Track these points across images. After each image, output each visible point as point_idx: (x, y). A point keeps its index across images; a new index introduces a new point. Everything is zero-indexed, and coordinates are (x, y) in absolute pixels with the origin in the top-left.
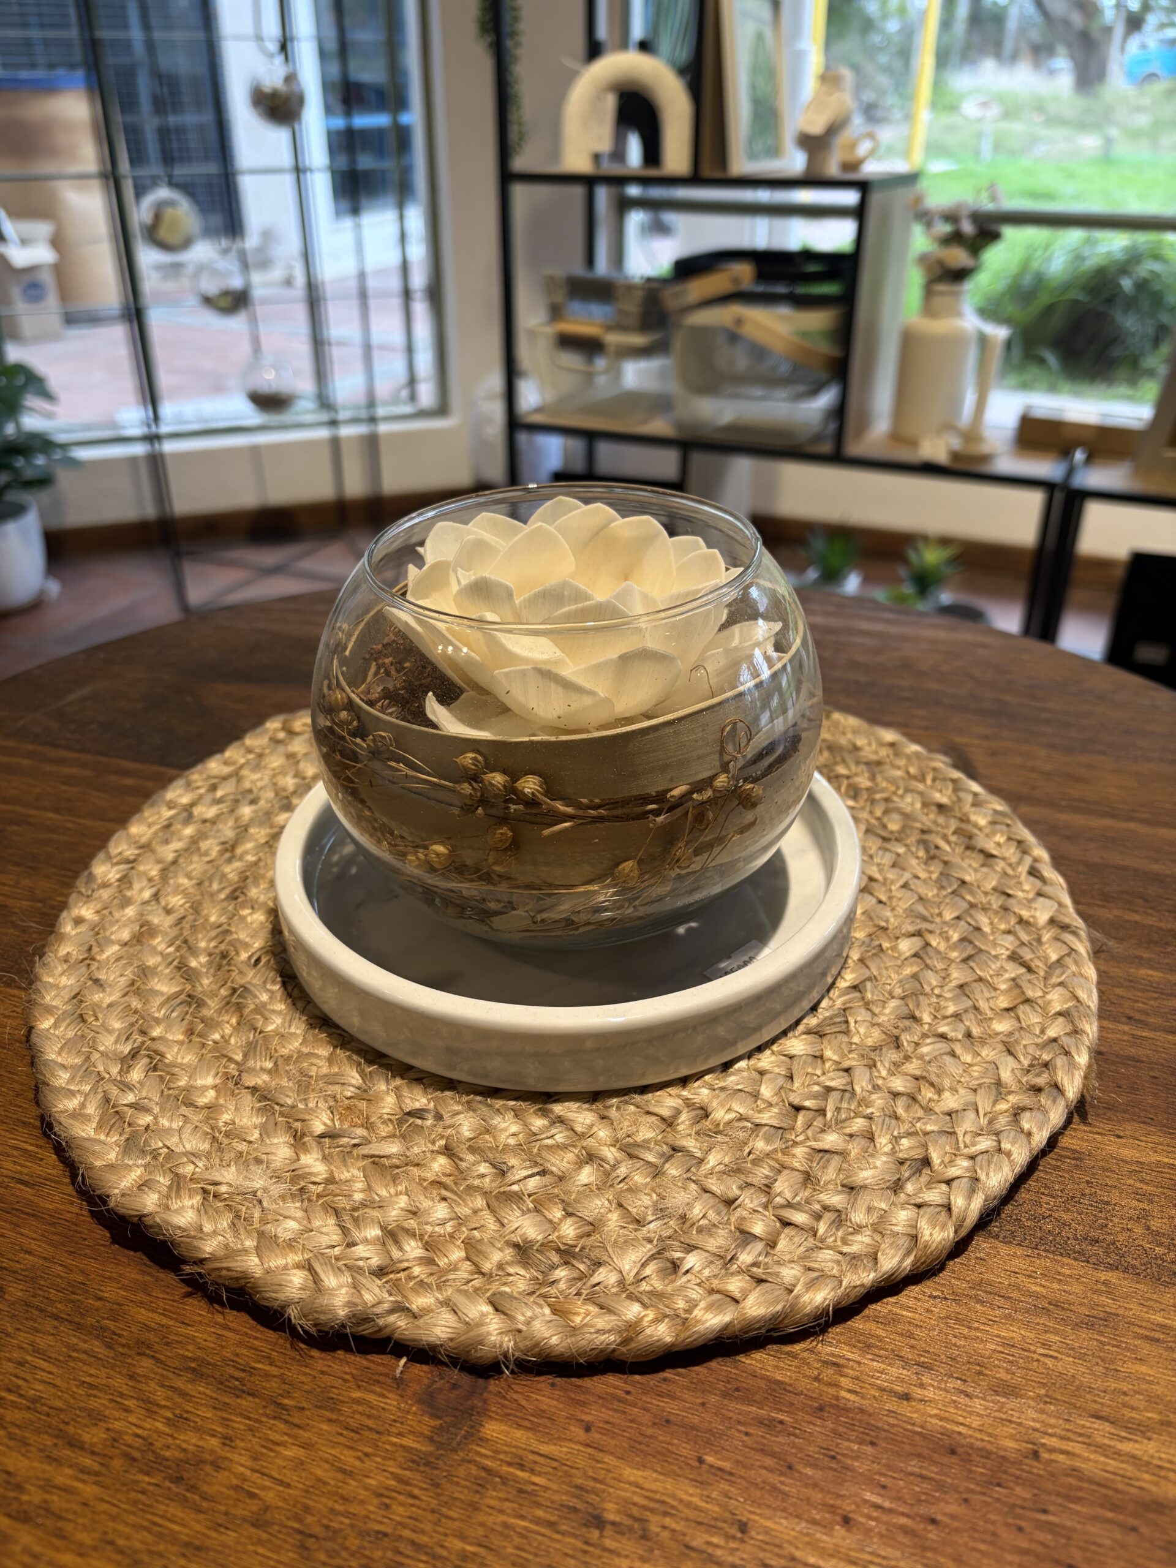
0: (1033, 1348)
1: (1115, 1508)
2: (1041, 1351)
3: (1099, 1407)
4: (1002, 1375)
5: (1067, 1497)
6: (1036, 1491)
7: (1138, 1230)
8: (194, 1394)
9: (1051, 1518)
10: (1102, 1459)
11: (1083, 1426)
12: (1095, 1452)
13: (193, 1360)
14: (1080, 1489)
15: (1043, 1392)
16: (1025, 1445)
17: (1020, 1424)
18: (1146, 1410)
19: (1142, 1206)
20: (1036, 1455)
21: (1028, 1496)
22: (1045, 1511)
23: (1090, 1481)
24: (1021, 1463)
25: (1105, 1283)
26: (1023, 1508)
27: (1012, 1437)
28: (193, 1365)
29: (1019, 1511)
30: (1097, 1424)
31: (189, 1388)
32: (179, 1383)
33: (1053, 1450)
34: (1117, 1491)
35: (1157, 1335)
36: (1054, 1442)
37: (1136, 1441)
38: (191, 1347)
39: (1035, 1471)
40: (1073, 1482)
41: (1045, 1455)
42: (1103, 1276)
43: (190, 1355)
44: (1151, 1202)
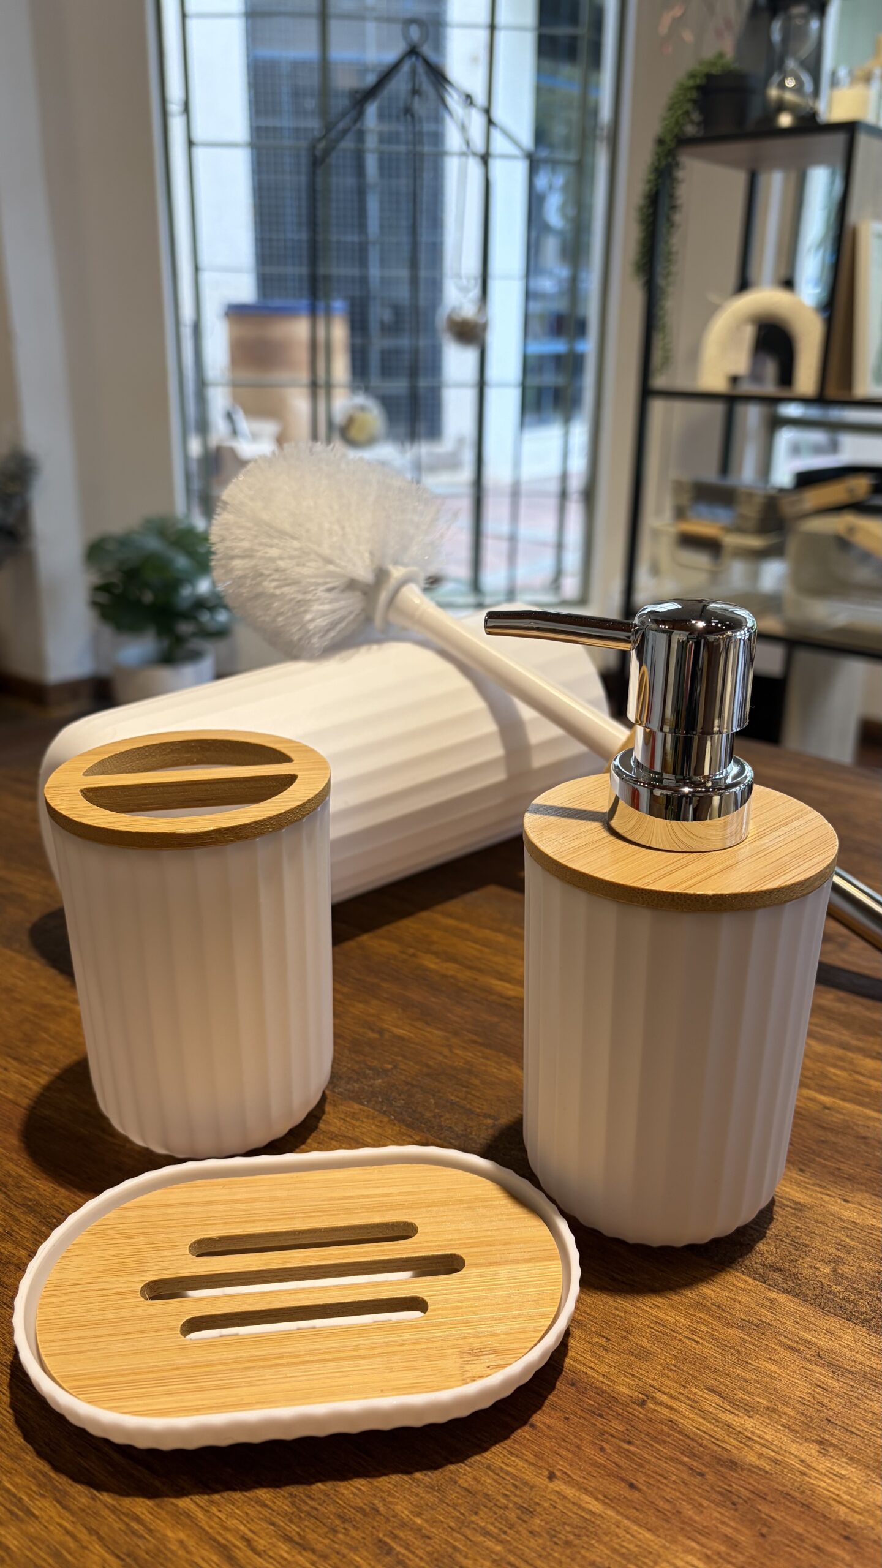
0: (680, 1331)
1: (692, 1455)
2: (686, 1334)
3: (717, 1383)
4: (644, 1342)
5: (654, 1439)
6: (630, 1428)
7: (826, 1270)
8: (22, 1221)
9: (632, 1448)
10: (701, 1420)
11: (696, 1394)
12: (696, 1414)
13: (31, 1200)
14: (669, 1436)
15: (673, 1362)
16: (636, 1394)
17: (640, 1379)
18: (759, 1396)
19: (838, 1253)
20: (643, 1403)
21: (621, 1428)
22: (629, 1443)
23: (680, 1432)
24: (627, 1405)
25: (771, 1301)
26: (612, 1436)
27: (629, 1387)
28: (30, 1203)
29: (606, 1436)
30: (707, 1395)
31: (22, 1217)
32: (16, 1213)
33: (661, 1404)
34: (701, 1445)
35: (798, 1347)
36: (665, 1398)
37: (738, 1415)
38: (33, 1192)
39: (636, 1413)
40: (666, 1429)
41: (651, 1405)
42: (772, 1295)
43: (31, 1197)
44: (849, 1253)
